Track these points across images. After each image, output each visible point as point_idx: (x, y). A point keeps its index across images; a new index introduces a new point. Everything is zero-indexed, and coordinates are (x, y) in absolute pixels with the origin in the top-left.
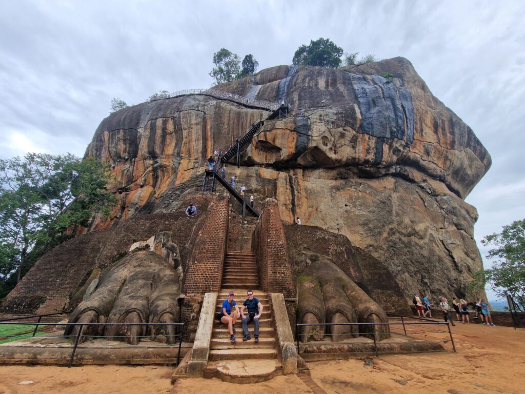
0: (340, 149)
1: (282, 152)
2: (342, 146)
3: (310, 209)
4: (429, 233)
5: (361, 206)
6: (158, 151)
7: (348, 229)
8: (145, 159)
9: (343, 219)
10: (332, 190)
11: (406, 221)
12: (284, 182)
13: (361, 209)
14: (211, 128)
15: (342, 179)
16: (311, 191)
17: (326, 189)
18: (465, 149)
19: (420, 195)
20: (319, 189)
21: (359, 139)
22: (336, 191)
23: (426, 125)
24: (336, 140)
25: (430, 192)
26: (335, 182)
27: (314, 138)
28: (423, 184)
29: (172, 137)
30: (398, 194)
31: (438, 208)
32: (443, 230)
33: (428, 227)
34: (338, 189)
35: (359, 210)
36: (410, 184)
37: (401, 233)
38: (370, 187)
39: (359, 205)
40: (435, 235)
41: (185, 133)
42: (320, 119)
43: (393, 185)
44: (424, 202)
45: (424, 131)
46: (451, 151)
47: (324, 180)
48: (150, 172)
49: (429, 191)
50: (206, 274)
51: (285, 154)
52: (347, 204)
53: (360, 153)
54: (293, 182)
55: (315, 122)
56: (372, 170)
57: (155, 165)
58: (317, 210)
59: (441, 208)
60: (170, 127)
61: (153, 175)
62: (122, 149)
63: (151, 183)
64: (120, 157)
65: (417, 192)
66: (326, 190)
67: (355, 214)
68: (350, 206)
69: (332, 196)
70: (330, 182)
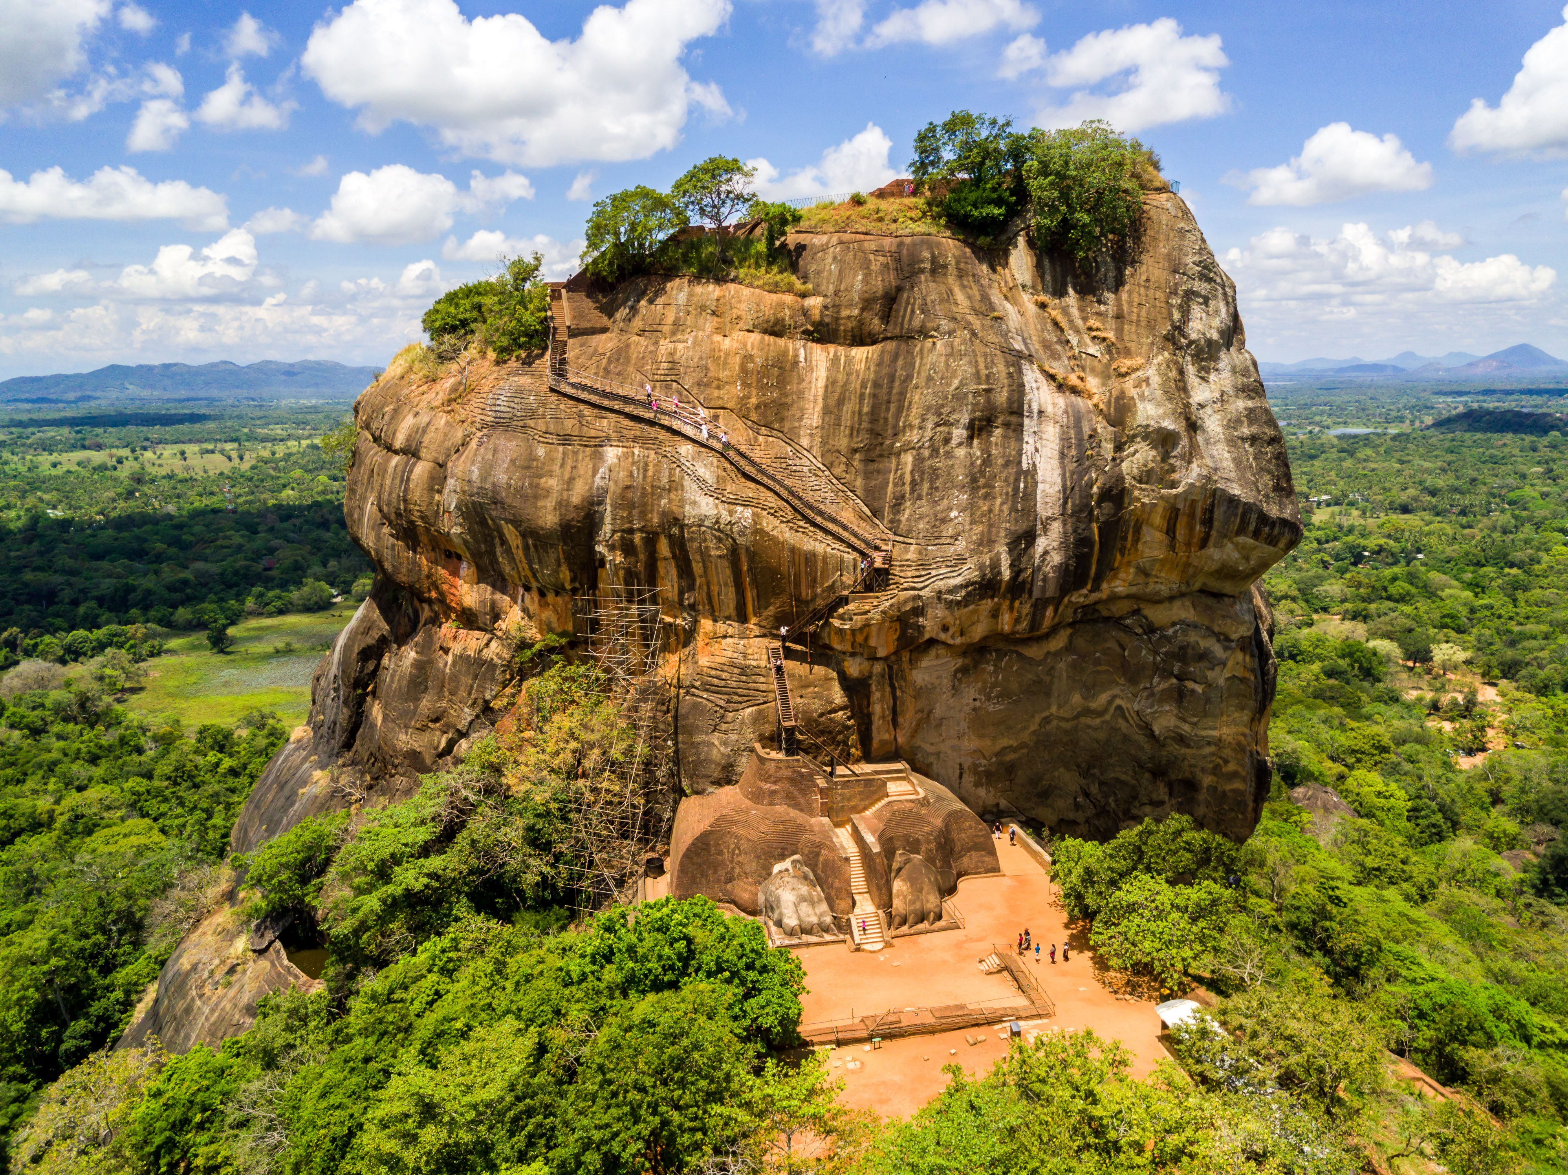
3: (919, 715)
4: (1115, 704)
5: (998, 697)
10: (956, 677)
13: (998, 702)
14: (749, 570)
18: (1233, 540)
19: (1118, 642)
22: (962, 677)
23: (1151, 526)
24: (963, 622)
26: (961, 660)
27: (929, 627)
28: (1129, 620)
30: (1071, 657)
31: (1150, 654)
32: (1146, 692)
33: (1116, 695)
34: (966, 670)
35: (994, 703)
37: (1062, 718)
39: (996, 695)
40: (1127, 705)
41: (697, 568)
42: (939, 598)
43: (1066, 641)
44: (1124, 650)
45: (1142, 540)
46: (1198, 552)
49: (1139, 631)
52: (978, 697)
54: (895, 676)
55: (931, 603)
56: (1027, 635)
58: (929, 715)
59: (1156, 653)
60: (663, 549)
65: (1112, 638)
66: (947, 678)
67: (987, 711)
68: (980, 700)
69: (954, 689)
70: (953, 663)
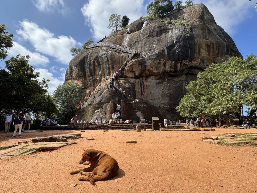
0: (159, 68)
1: (136, 73)
2: (159, 67)
3: (148, 93)
6: (93, 74)
8: (89, 77)
9: (161, 95)
10: (157, 84)
12: (138, 83)
14: (111, 63)
15: (162, 79)
16: (148, 86)
17: (154, 84)
18: (225, 56)
20: (152, 84)
21: (167, 63)
23: (203, 48)
24: (156, 65)
26: (158, 81)
27: (148, 66)
29: (97, 67)
30: (186, 82)
34: (159, 83)
35: (167, 91)
36: (193, 76)
38: (173, 81)
39: (168, 89)
41: (102, 66)
42: (150, 58)
43: (185, 78)
45: (201, 52)
46: (216, 58)
47: (154, 80)
48: (91, 81)
51: (137, 74)
53: (168, 68)
54: (142, 83)
55: (148, 59)
56: (174, 74)
57: (93, 79)
60: (96, 64)
61: (93, 83)
62: (81, 74)
63: (93, 86)
64: (80, 76)
67: (166, 93)
68: (164, 90)
69: (157, 87)
70: (156, 81)
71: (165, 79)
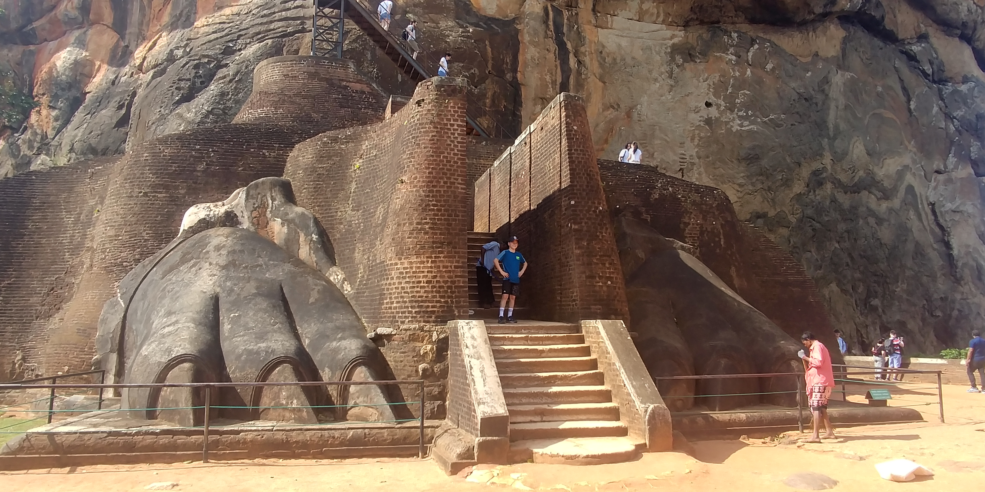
3: (611, 114)
4: (905, 184)
5: (746, 106)
7: (706, 172)
9: (696, 141)
11: (856, 151)
12: (541, 28)
13: (746, 118)
15: (702, 23)
16: (615, 59)
17: (658, 53)
19: (901, 80)
20: (639, 54)
22: (685, 61)
25: (930, 72)
26: (682, 33)
28: (916, 48)
30: (848, 75)
31: (942, 117)
32: (941, 177)
33: (906, 167)
35: (740, 117)
36: (881, 44)
37: (838, 184)
38: (777, 51)
39: (743, 104)
40: (919, 189)
43: (838, 47)
44: (909, 100)
47: (653, 27)
49: (928, 67)
50: (438, 282)
52: (712, 99)
54: (565, 29)
58: (629, 115)
59: (949, 117)
63: (108, 20)
65: (897, 70)
66: (658, 58)
67: (729, 131)
68: (718, 106)
69: (670, 77)
70: (669, 33)
71: (726, 32)
